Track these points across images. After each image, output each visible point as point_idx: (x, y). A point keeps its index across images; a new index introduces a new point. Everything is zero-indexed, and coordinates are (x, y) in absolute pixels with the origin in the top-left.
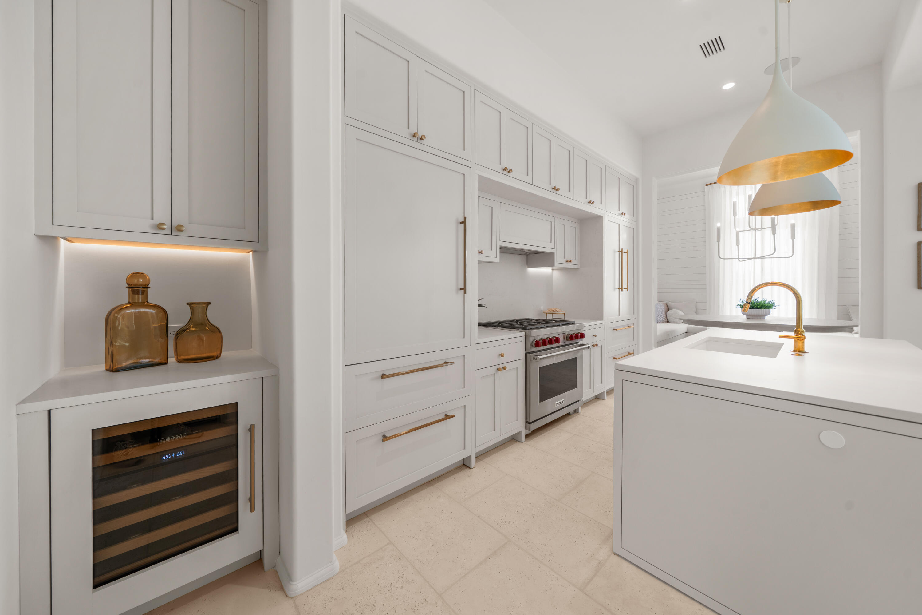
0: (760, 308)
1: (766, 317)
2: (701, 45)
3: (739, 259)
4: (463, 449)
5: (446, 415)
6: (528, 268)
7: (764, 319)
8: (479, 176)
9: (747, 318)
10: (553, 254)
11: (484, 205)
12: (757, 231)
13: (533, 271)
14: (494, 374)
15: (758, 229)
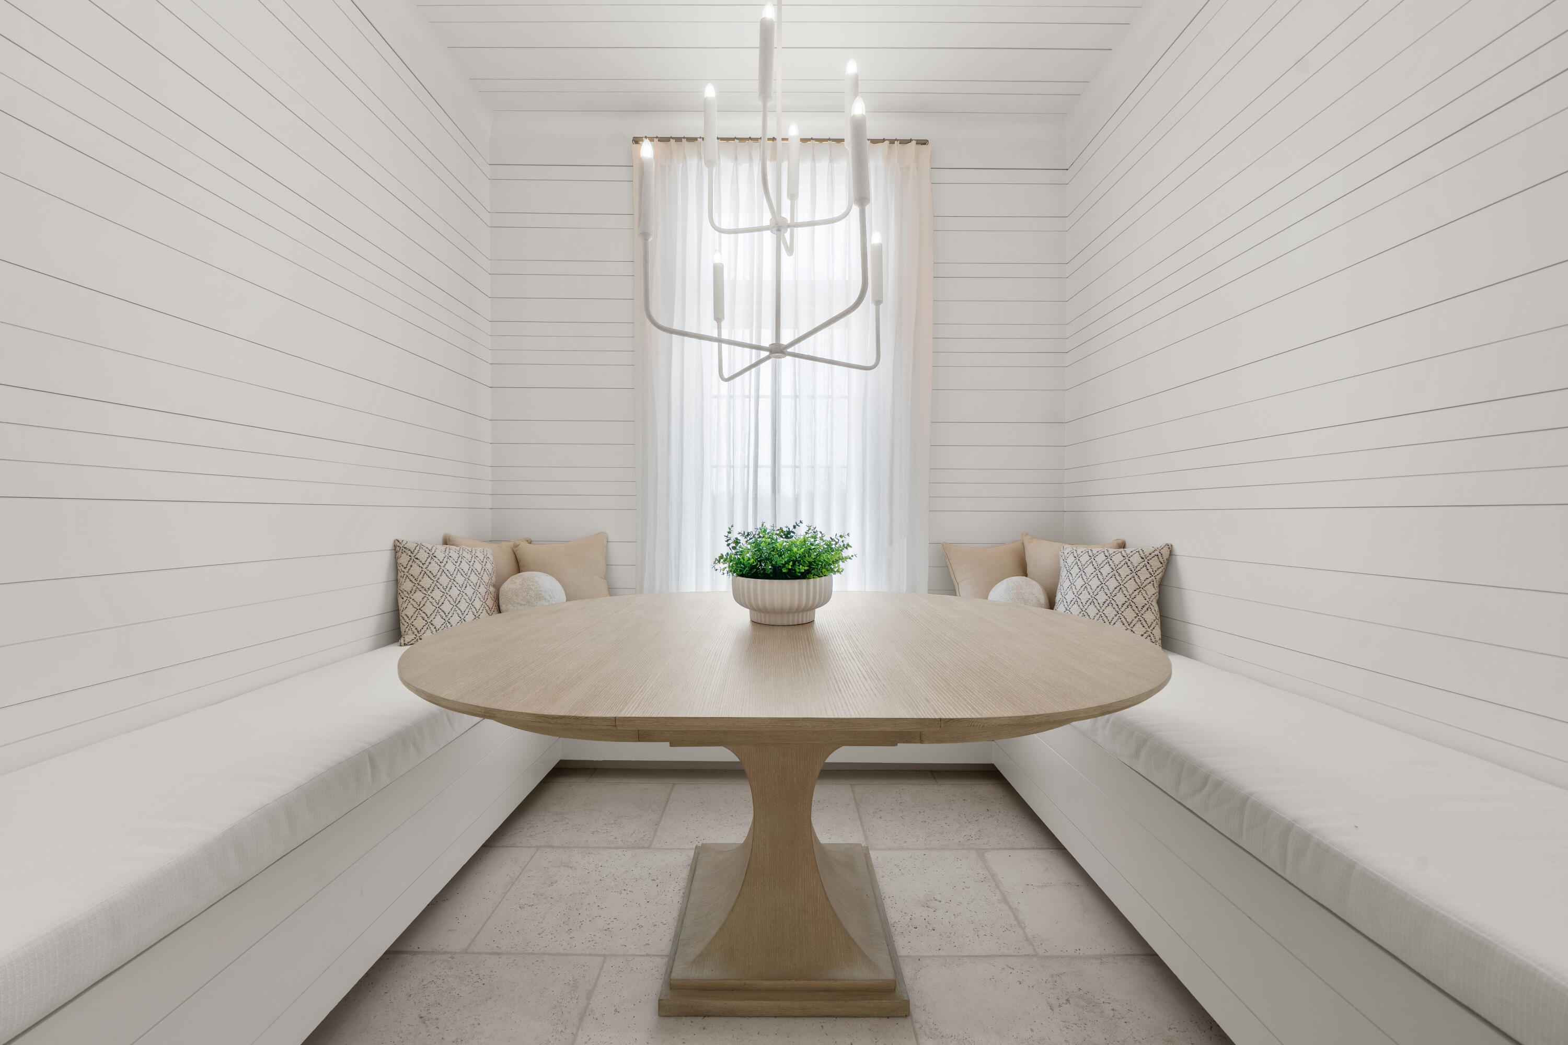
9: (752, 621)
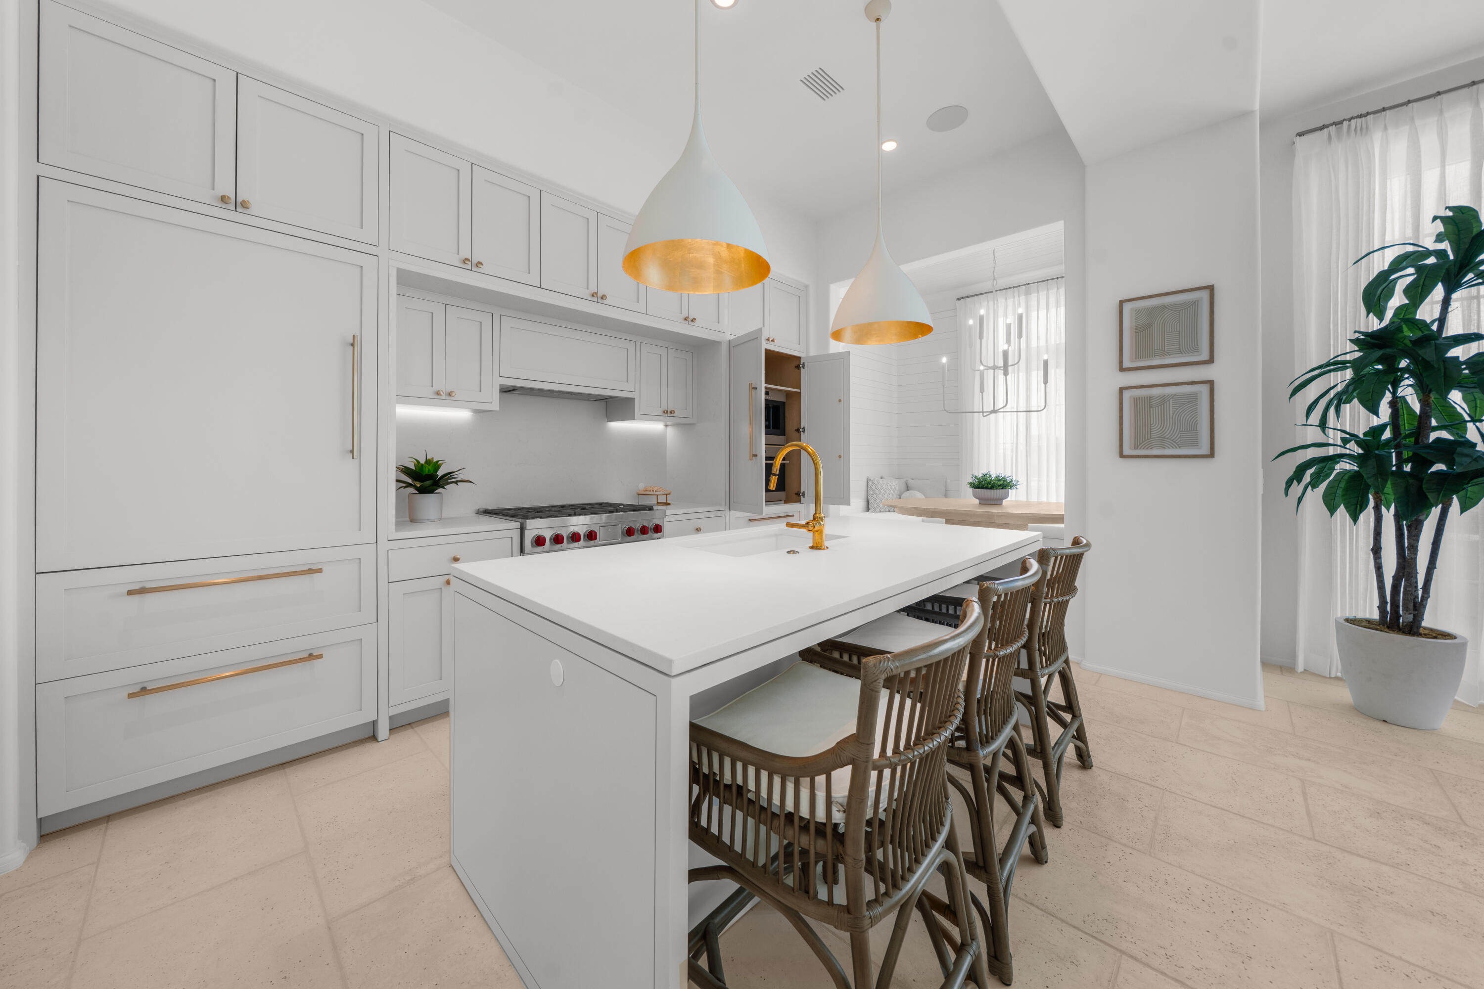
0: (991, 488)
1: (1004, 501)
2: (801, 80)
3: (983, 412)
4: (359, 710)
5: (311, 655)
6: (609, 421)
7: (1002, 504)
8: (399, 271)
10: (632, 400)
11: (458, 318)
12: (996, 370)
13: (616, 426)
14: (441, 589)
15: (998, 368)
